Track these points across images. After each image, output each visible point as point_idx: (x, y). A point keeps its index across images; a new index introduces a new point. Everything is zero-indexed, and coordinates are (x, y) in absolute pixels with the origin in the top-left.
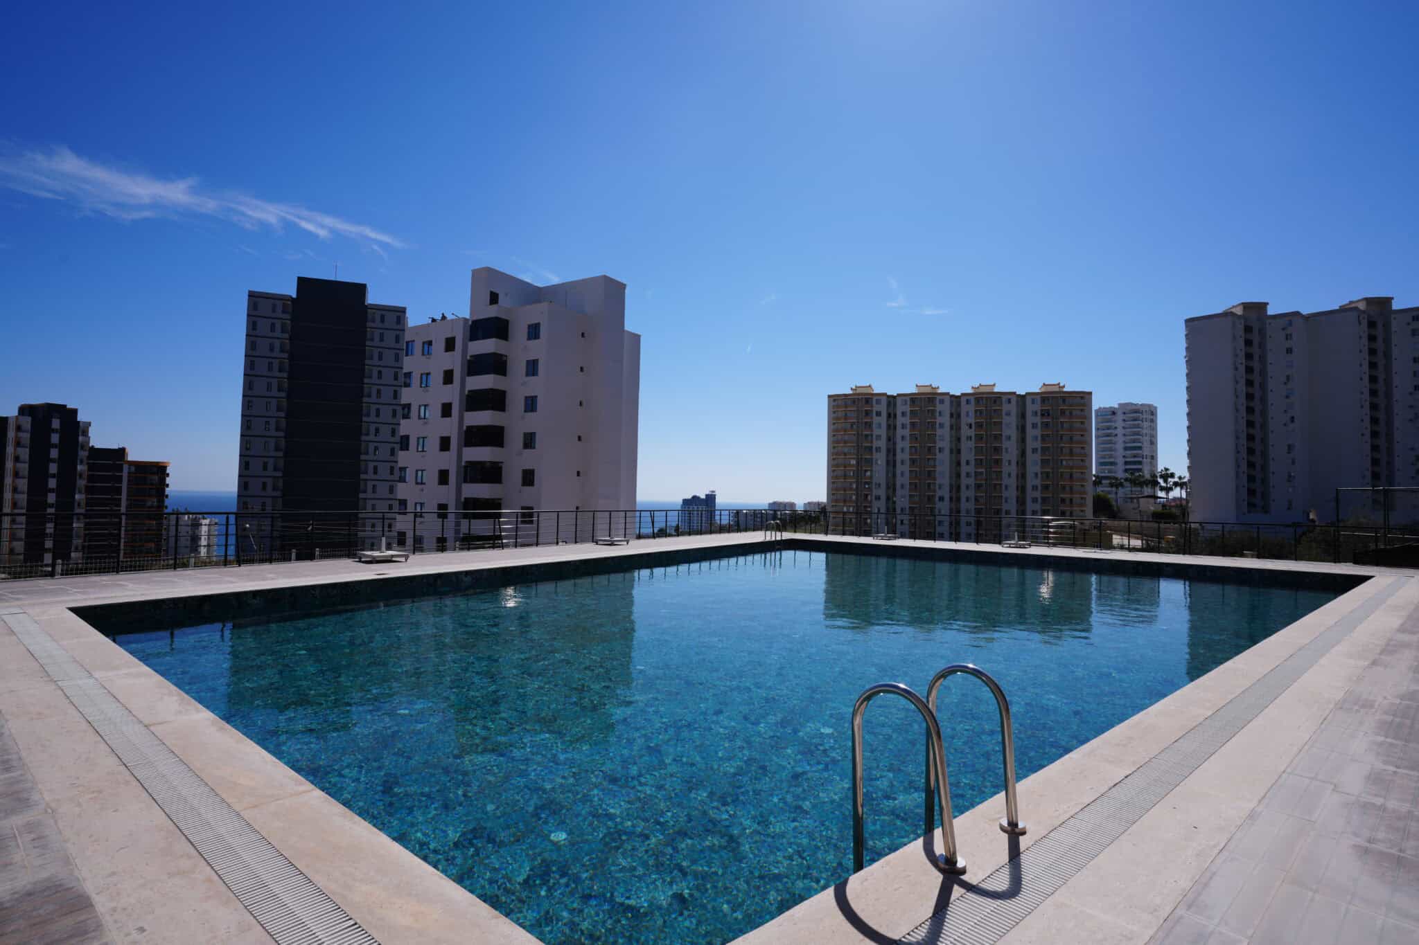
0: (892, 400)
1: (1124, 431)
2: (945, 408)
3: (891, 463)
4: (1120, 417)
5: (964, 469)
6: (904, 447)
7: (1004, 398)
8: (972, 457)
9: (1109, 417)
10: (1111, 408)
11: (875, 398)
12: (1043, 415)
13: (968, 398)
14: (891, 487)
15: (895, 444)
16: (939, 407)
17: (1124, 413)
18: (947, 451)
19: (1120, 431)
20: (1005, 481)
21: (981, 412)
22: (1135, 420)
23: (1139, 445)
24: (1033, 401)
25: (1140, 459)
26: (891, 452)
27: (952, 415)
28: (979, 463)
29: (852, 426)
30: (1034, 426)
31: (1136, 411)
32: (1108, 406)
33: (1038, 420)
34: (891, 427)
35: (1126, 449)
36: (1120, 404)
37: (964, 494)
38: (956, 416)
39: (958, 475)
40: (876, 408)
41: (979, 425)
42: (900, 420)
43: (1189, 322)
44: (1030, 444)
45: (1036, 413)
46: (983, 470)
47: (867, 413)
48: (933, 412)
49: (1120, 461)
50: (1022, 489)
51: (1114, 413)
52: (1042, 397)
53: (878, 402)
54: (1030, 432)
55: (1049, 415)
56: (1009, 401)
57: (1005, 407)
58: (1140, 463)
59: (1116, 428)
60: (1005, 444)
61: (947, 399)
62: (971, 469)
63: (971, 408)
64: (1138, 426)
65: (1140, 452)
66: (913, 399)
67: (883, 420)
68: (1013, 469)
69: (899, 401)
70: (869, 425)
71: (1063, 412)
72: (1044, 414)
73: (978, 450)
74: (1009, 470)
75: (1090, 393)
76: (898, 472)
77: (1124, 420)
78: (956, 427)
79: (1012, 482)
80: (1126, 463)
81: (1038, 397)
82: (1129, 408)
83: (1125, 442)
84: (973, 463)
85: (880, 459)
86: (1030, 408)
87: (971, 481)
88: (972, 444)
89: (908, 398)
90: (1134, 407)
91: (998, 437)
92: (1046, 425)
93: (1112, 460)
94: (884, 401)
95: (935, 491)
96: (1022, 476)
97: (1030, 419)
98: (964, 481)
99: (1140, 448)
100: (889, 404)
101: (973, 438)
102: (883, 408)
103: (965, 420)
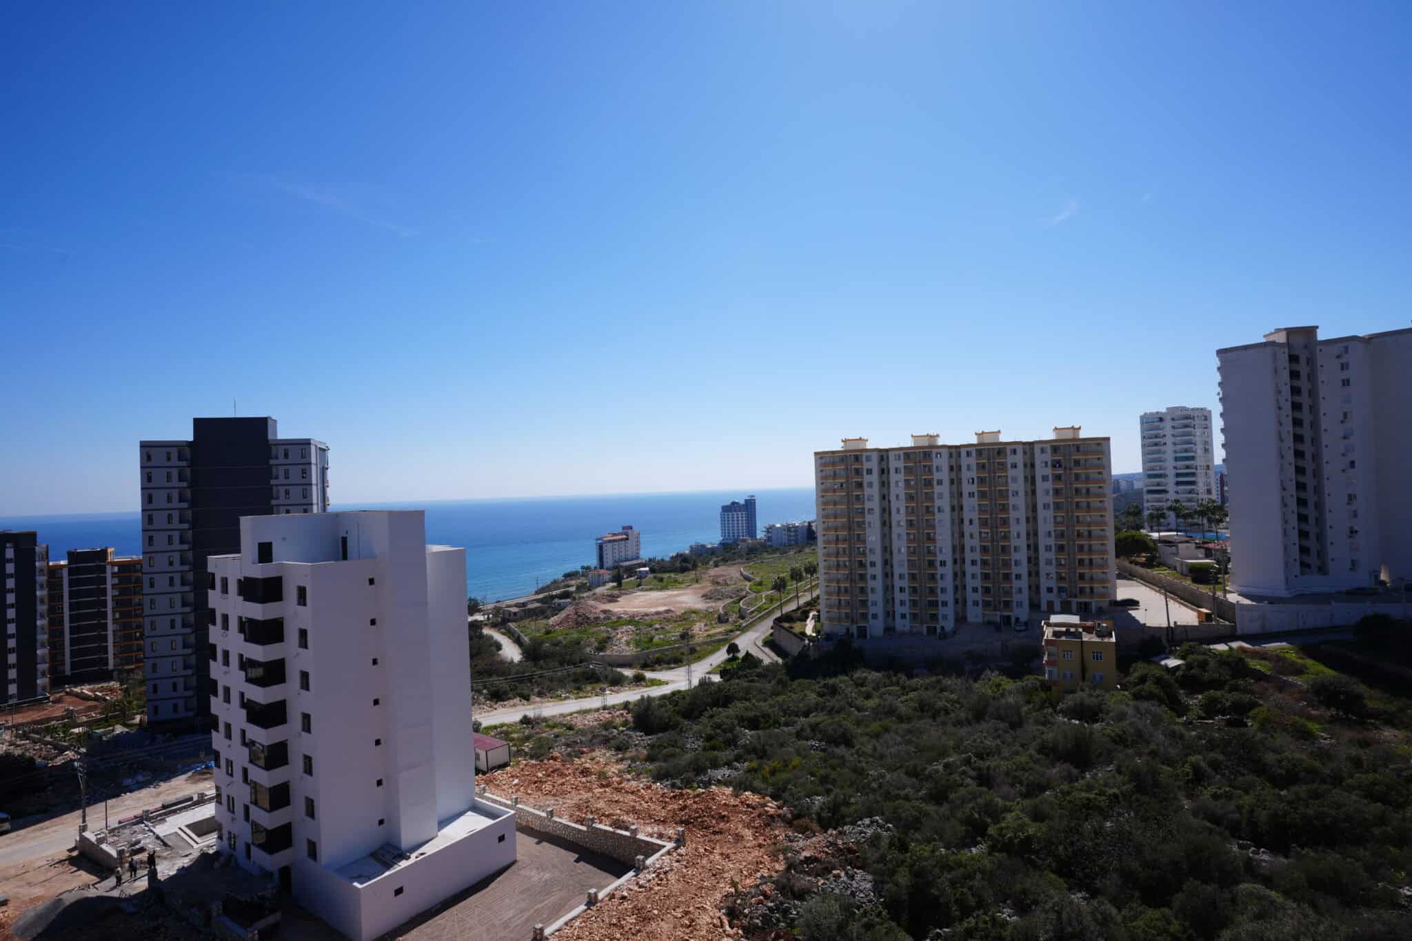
0: (883, 455)
1: (1173, 440)
2: (942, 462)
3: (886, 524)
4: (1168, 424)
5: (967, 529)
6: (899, 506)
7: (1009, 448)
8: (975, 516)
9: (1156, 424)
10: (1157, 413)
11: (865, 454)
12: (1054, 466)
13: (969, 449)
14: (887, 549)
15: (889, 502)
16: (936, 462)
17: (1173, 419)
18: (947, 509)
19: (1169, 440)
20: (1014, 542)
21: (983, 466)
22: (1186, 426)
23: (1192, 454)
24: (1043, 451)
25: (1193, 471)
26: (886, 511)
27: (951, 468)
28: (983, 523)
29: (842, 485)
30: (1045, 478)
31: (1187, 418)
32: (1155, 411)
33: (1049, 471)
34: (884, 484)
35: (1176, 459)
36: (1168, 409)
37: (969, 556)
38: (955, 468)
39: (962, 535)
40: (866, 466)
41: (982, 481)
42: (894, 477)
43: (1221, 352)
44: (1042, 499)
45: (1046, 463)
46: (989, 531)
47: (858, 472)
48: (930, 468)
49: (1171, 472)
50: (1033, 548)
51: (1161, 420)
52: (1052, 446)
53: (868, 459)
54: (1041, 486)
55: (1060, 466)
56: (1014, 452)
57: (1010, 459)
58: (1193, 474)
59: (1165, 436)
60: (1012, 501)
61: (945, 452)
62: (975, 529)
63: (973, 461)
64: (1189, 434)
65: (1192, 462)
66: (907, 453)
67: (875, 478)
68: (1022, 528)
69: (891, 455)
70: (860, 485)
71: (1077, 463)
72: (1056, 464)
73: (982, 510)
74: (1018, 529)
75: (1108, 439)
76: (894, 536)
77: (1173, 427)
78: (955, 482)
79: (1022, 543)
80: (1178, 475)
81: (1048, 446)
82: (1179, 413)
83: (1176, 452)
84: (976, 522)
85: (874, 519)
86: (1039, 459)
87: (976, 542)
88: (975, 501)
89: (901, 453)
90: (1184, 413)
91: (1004, 495)
92: (1058, 478)
93: (1162, 472)
94: (875, 457)
95: (935, 555)
96: (1033, 534)
97: (1040, 471)
98: (968, 543)
99: (1193, 458)
100: (882, 459)
101: (976, 495)
102: (874, 465)
103: (966, 475)
